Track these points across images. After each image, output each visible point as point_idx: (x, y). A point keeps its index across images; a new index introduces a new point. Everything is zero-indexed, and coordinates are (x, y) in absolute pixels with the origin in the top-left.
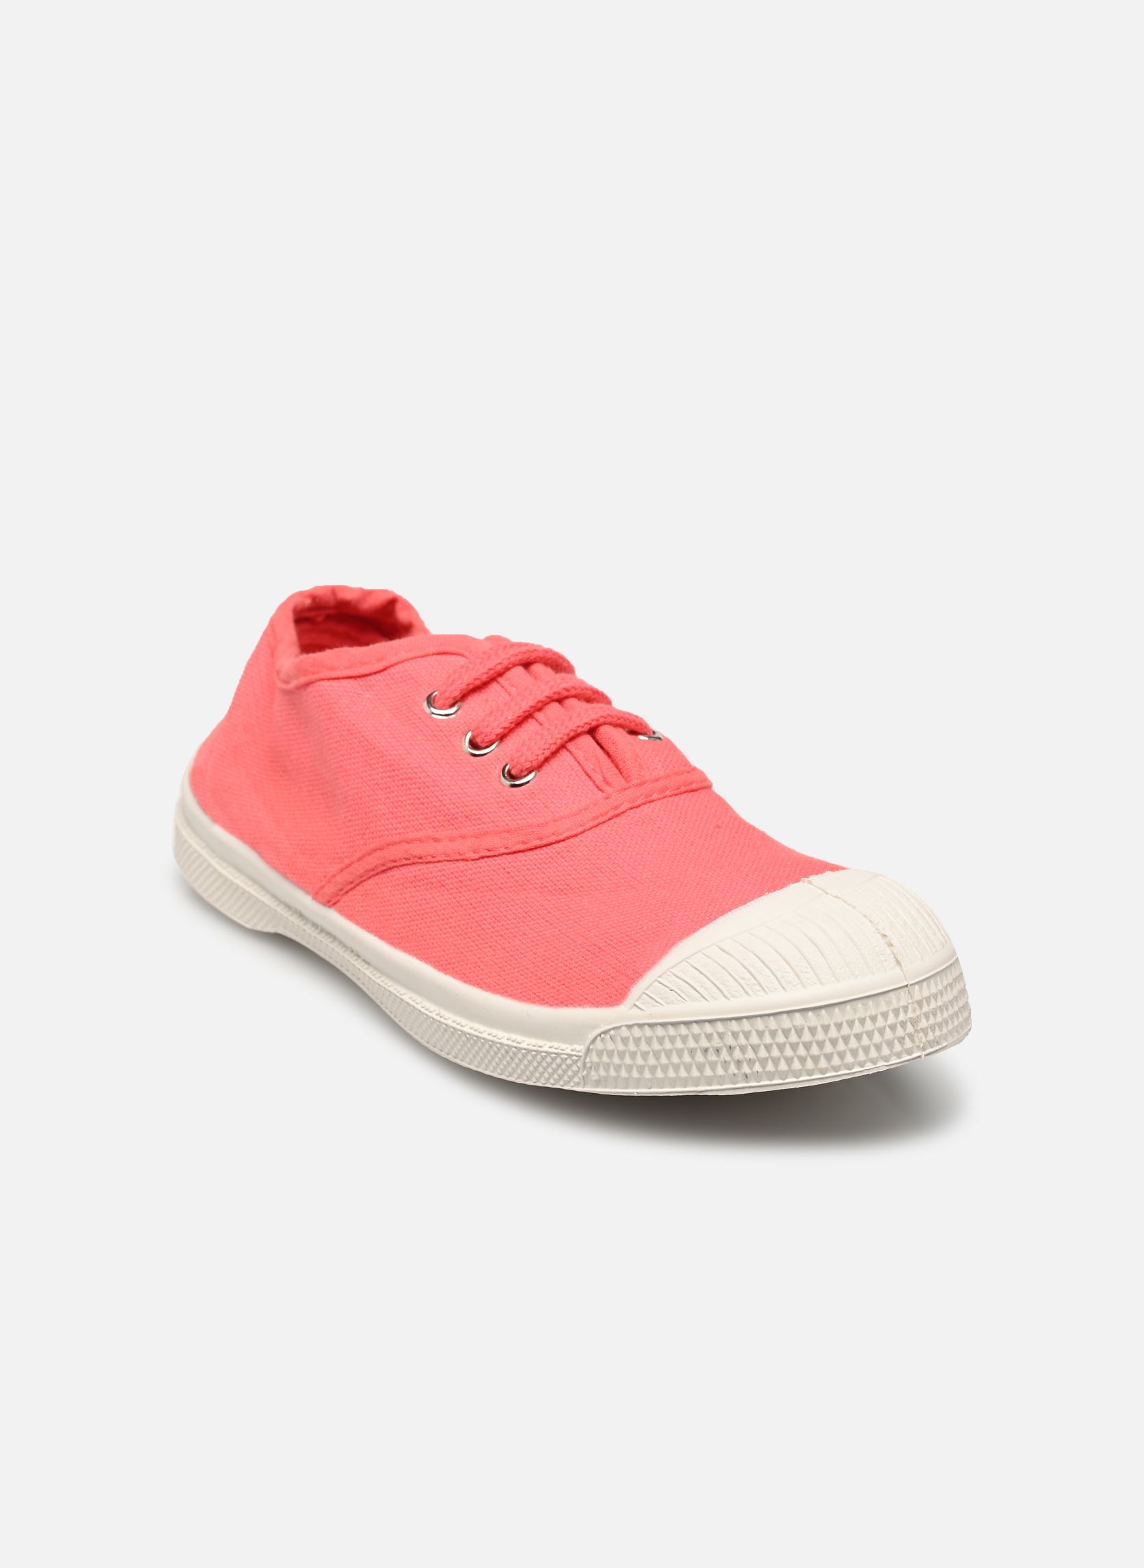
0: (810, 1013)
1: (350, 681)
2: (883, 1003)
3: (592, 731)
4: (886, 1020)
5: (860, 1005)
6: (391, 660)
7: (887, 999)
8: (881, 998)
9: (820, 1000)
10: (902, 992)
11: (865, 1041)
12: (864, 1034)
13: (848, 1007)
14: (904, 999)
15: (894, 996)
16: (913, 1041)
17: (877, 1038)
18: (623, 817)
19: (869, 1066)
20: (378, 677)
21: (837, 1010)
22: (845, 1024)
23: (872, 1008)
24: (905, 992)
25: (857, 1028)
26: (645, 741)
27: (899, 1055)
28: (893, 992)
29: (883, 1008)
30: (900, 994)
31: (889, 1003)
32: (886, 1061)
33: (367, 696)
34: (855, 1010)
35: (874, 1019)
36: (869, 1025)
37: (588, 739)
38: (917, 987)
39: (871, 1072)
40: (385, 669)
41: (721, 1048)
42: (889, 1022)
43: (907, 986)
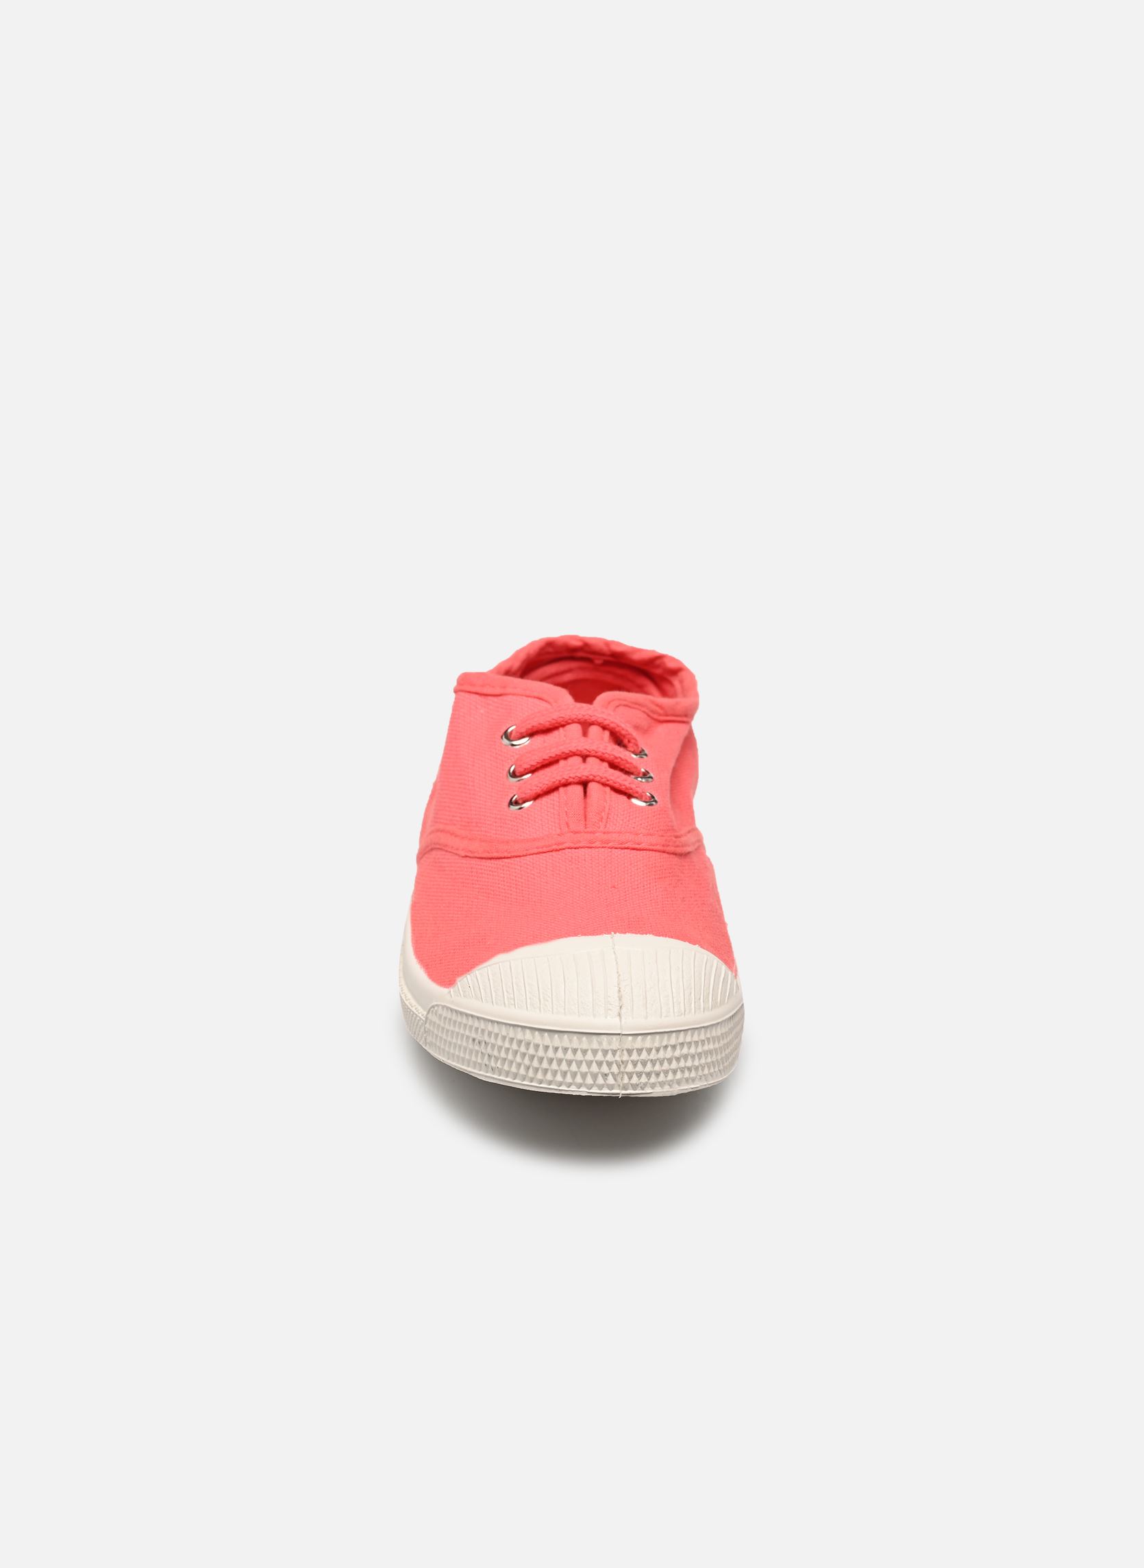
0: (546, 1034)
1: (477, 696)
2: (595, 1041)
3: (584, 784)
4: (595, 1056)
5: (575, 1038)
6: (509, 690)
7: (599, 1040)
8: (594, 1037)
9: (546, 1025)
10: (614, 1038)
11: (574, 1067)
12: (574, 1062)
13: (566, 1036)
14: (615, 1043)
15: (605, 1039)
16: (615, 1080)
17: (584, 1068)
18: (560, 852)
19: (573, 1088)
20: (495, 699)
21: (556, 1036)
22: (560, 1049)
23: (585, 1043)
24: (617, 1040)
25: (570, 1055)
26: (642, 807)
27: (601, 1087)
28: (605, 1036)
29: (595, 1046)
30: (612, 1039)
31: (600, 1043)
32: (588, 1088)
33: (482, 711)
34: (571, 1041)
35: (584, 1052)
36: (579, 1056)
37: (579, 789)
38: (630, 1038)
39: (574, 1094)
40: (500, 695)
41: (482, 1041)
42: (597, 1058)
43: (619, 1034)
